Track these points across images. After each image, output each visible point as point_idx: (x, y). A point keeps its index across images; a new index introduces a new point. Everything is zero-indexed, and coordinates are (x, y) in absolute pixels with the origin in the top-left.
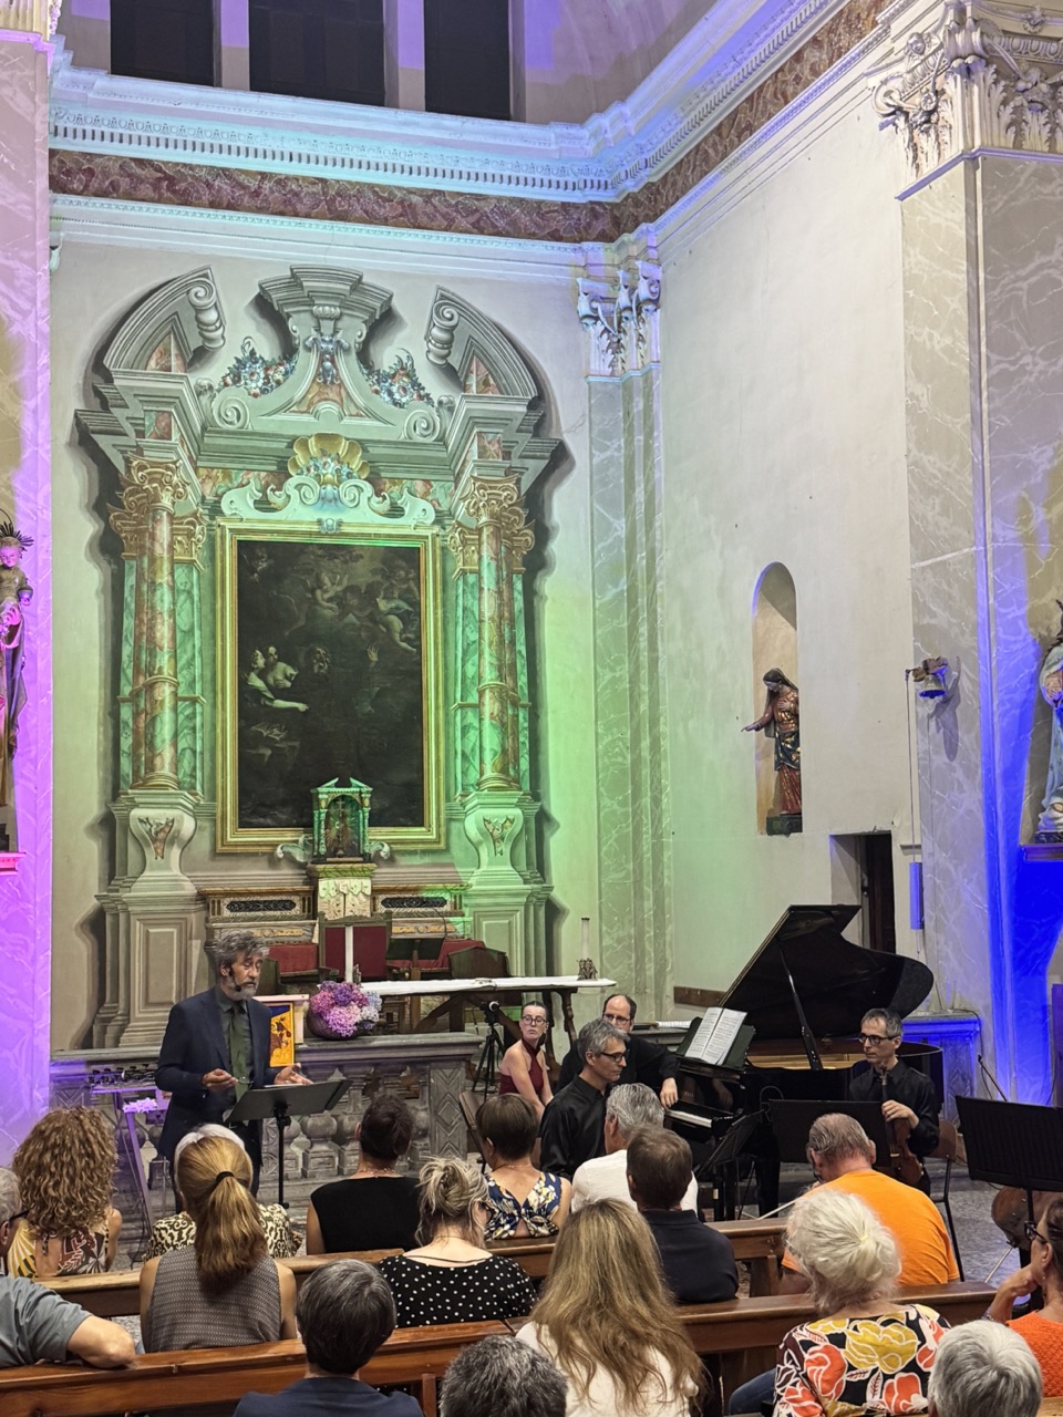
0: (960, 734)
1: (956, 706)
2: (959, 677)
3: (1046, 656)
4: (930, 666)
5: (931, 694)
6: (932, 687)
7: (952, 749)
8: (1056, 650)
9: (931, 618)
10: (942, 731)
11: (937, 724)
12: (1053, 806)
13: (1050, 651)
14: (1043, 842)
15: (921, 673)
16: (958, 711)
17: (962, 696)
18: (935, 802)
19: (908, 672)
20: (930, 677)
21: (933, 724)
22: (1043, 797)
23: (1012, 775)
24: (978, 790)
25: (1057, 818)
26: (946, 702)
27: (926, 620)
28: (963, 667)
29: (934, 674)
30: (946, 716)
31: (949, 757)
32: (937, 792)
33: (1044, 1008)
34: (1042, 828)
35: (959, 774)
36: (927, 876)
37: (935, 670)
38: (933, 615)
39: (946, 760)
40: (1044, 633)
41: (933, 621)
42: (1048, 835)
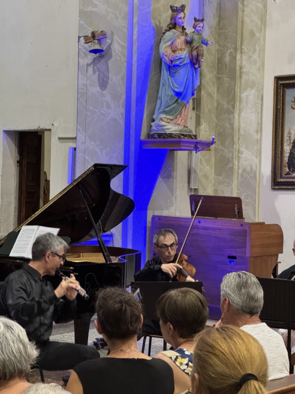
0: (110, 75)
1: (109, 60)
2: (111, 43)
3: (162, 36)
4: (96, 35)
5: (94, 51)
6: (97, 47)
7: (103, 84)
8: (168, 33)
9: (93, 7)
10: (97, 73)
11: (94, 69)
12: (161, 119)
13: (164, 33)
14: (156, 138)
15: (89, 39)
16: (110, 63)
17: (114, 54)
18: (89, 114)
19: (79, 37)
20: (96, 41)
21: (91, 69)
22: (153, 114)
23: (140, 100)
24: (121, 107)
25: (165, 126)
26: (101, 57)
27: (90, 9)
28: (115, 37)
29: (97, 40)
30: (101, 64)
31: (101, 88)
32: (91, 108)
33: (145, 227)
34: (155, 131)
35: (108, 98)
36: (79, 154)
37: (99, 38)
38: (95, 6)
39: (98, 89)
40: (158, 24)
41: (95, 10)
42: (160, 135)
